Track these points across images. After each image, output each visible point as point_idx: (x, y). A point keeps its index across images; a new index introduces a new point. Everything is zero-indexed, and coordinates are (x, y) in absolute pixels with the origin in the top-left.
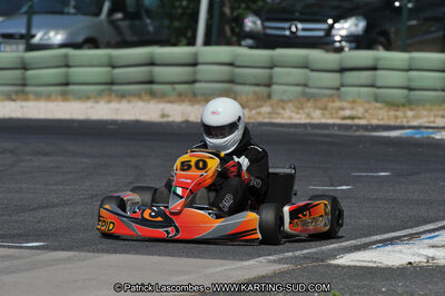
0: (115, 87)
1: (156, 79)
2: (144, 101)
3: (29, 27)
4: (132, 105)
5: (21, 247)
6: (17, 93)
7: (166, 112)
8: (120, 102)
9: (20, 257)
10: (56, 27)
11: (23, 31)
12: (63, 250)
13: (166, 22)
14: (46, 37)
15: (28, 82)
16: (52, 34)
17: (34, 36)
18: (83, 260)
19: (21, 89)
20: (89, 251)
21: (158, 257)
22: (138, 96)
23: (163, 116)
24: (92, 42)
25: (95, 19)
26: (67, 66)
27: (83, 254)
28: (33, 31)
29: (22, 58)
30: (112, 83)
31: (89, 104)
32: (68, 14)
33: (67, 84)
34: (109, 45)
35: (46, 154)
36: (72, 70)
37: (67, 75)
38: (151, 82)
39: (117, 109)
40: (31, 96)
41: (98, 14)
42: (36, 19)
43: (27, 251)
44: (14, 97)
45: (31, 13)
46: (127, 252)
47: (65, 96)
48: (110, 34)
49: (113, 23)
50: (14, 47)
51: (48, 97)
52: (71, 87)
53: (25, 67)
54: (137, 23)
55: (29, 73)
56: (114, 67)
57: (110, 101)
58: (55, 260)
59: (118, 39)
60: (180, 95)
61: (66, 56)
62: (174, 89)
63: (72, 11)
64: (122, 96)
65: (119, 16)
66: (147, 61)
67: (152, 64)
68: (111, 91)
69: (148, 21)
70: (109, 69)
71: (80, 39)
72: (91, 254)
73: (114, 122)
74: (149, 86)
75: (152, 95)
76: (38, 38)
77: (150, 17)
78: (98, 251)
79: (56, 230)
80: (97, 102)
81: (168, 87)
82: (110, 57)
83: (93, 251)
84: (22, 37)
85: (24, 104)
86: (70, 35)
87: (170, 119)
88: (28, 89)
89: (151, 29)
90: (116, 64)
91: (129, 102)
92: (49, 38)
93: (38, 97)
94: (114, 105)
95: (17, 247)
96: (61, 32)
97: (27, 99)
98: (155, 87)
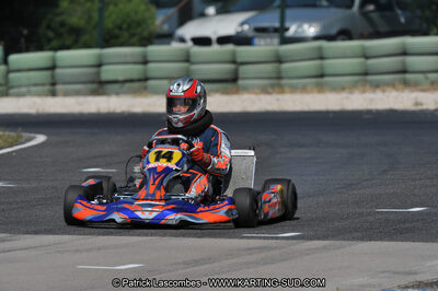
0: (370, 78)
1: (410, 69)
2: (397, 90)
3: (282, 20)
4: (387, 94)
5: (277, 238)
6: (272, 86)
7: (419, 100)
8: (374, 92)
9: (276, 248)
10: (310, 20)
11: (277, 25)
12: (319, 239)
13: (418, 12)
14: (300, 30)
15: (284, 75)
16: (306, 26)
17: (287, 29)
18: (338, 248)
19: (277, 82)
20: (344, 239)
21: (412, 244)
22: (392, 85)
23: (417, 104)
24: (345, 34)
25: (348, 12)
26: (322, 58)
27: (338, 243)
28: (287, 25)
29: (277, 52)
30: (366, 74)
31: (344, 95)
32: (321, 6)
33: (322, 76)
34: (362, 37)
35: (302, 146)
36: (327, 62)
37: (322, 67)
38: (404, 71)
39: (372, 100)
40: (287, 89)
41: (350, 5)
42: (289, 12)
43: (284, 241)
44: (270, 90)
45: (283, 7)
46: (381, 239)
47: (321, 88)
48: (363, 26)
49: (365, 15)
50: (268, 40)
51: (304, 89)
52: (326, 79)
53: (279, 60)
54: (387, 13)
55: (285, 66)
56: (367, 57)
57: (364, 92)
58: (310, 249)
59: (371, 30)
60: (433, 83)
61: (320, 49)
62: (427, 78)
63: (325, 3)
64: (376, 86)
65: (371, 7)
66: (399, 51)
67: (404, 53)
68: (366, 81)
69: (399, 12)
70: (362, 60)
71: (334, 31)
72: (347, 242)
73: (369, 112)
74: (402, 76)
75: (406, 84)
76: (292, 30)
77: (400, 8)
78: (353, 239)
79: (312, 220)
80: (351, 93)
81: (420, 76)
82: (364, 48)
83: (348, 240)
84: (276, 30)
85: (280, 96)
86: (324, 28)
87: (424, 107)
88: (284, 82)
89: (403, 20)
90: (368, 55)
91: (384, 91)
92: (303, 31)
93: (294, 89)
94: (369, 95)
95: (272, 238)
96: (315, 25)
97: (282, 92)
98: (408, 76)
